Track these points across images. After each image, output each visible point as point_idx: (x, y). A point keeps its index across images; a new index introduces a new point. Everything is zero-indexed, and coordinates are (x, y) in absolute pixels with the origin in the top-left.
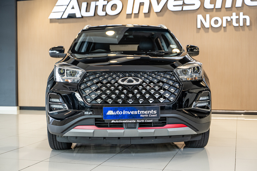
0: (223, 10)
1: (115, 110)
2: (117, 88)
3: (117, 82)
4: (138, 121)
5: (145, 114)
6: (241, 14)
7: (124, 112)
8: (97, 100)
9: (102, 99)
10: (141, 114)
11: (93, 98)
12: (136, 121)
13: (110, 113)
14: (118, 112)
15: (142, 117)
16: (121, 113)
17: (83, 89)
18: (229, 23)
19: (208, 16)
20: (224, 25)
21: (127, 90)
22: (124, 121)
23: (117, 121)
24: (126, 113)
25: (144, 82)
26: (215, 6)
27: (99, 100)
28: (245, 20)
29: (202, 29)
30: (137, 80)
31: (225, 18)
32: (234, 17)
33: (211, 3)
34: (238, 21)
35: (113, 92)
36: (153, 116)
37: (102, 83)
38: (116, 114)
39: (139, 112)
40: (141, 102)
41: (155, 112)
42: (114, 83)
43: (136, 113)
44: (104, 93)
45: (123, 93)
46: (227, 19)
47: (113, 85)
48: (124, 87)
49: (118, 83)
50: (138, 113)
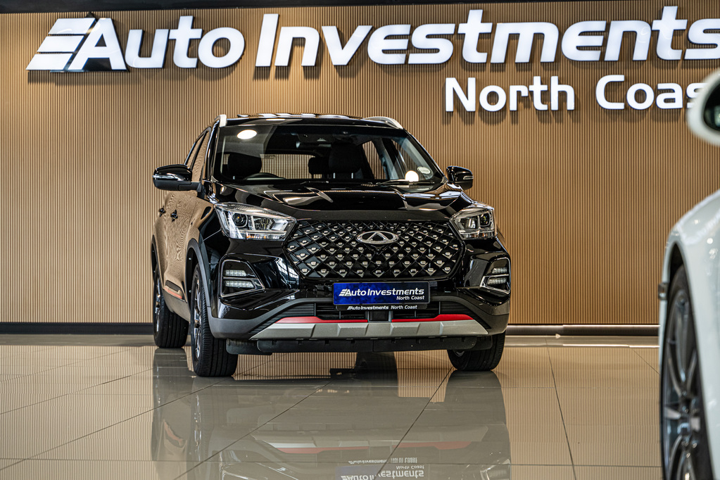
0: (510, 68)
1: (353, 288)
2: (354, 251)
3: (354, 239)
4: (393, 307)
5: (404, 295)
6: (554, 80)
7: (370, 292)
8: (320, 270)
9: (328, 268)
10: (398, 295)
11: (313, 268)
12: (390, 307)
13: (346, 293)
14: (359, 292)
15: (400, 301)
16: (363, 293)
17: (293, 252)
18: (525, 101)
19: (472, 82)
20: (513, 106)
21: (372, 253)
22: (369, 308)
23: (357, 308)
24: (373, 293)
25: (401, 239)
26: (489, 57)
27: (324, 272)
28: (563, 95)
29: (456, 114)
30: (390, 237)
31: (514, 89)
32: (537, 87)
33: (479, 49)
34: (546, 96)
35: (348, 257)
36: (418, 298)
37: (328, 241)
38: (355, 295)
39: (395, 292)
40: (396, 275)
41: (422, 292)
42: (350, 242)
43: (389, 292)
44: (332, 258)
45: (367, 260)
46: (519, 93)
47: (347, 245)
48: (368, 248)
49: (357, 242)
50: (394, 294)
